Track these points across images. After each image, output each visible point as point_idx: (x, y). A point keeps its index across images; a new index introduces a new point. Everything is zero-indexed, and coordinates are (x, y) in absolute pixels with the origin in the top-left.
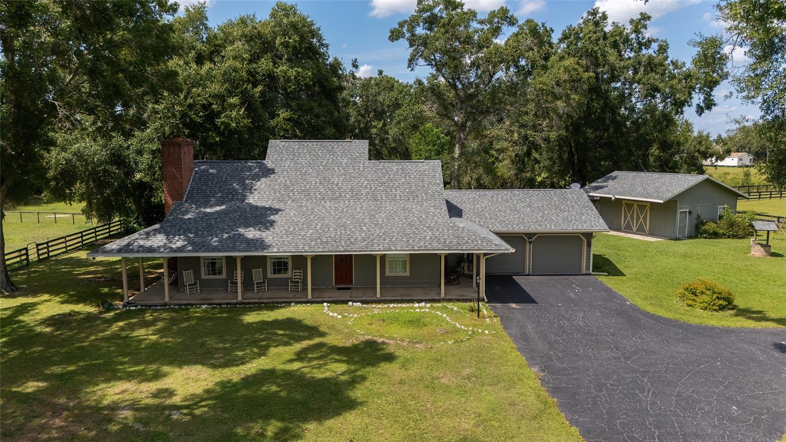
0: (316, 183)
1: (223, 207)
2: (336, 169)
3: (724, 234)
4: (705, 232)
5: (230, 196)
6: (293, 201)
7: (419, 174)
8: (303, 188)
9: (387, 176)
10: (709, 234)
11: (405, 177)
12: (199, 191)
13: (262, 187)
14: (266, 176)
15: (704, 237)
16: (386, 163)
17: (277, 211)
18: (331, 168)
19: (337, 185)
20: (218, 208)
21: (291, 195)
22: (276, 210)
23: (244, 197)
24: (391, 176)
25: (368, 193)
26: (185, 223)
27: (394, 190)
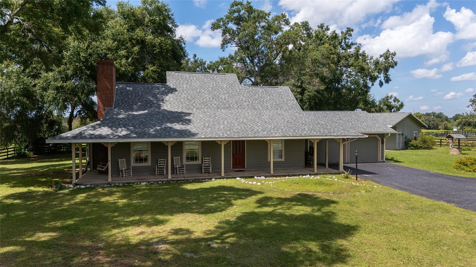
0: (210, 98)
1: (146, 111)
2: (220, 90)
3: (421, 147)
4: (412, 145)
5: (149, 105)
6: (197, 109)
7: (278, 94)
8: (201, 101)
9: (257, 95)
10: (414, 147)
11: (269, 96)
12: (123, 102)
13: (171, 100)
14: (172, 93)
15: (411, 149)
16: (253, 88)
17: (189, 114)
18: (217, 89)
19: (225, 99)
20: (142, 112)
21: (194, 105)
22: (187, 113)
23: (159, 107)
24: (260, 95)
25: (248, 105)
26: (121, 121)
27: (265, 103)
